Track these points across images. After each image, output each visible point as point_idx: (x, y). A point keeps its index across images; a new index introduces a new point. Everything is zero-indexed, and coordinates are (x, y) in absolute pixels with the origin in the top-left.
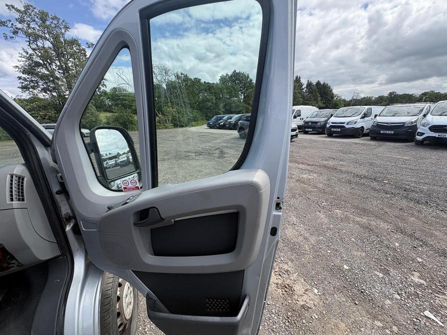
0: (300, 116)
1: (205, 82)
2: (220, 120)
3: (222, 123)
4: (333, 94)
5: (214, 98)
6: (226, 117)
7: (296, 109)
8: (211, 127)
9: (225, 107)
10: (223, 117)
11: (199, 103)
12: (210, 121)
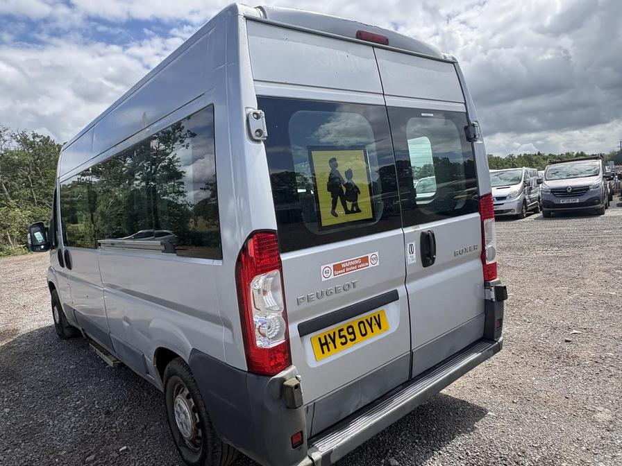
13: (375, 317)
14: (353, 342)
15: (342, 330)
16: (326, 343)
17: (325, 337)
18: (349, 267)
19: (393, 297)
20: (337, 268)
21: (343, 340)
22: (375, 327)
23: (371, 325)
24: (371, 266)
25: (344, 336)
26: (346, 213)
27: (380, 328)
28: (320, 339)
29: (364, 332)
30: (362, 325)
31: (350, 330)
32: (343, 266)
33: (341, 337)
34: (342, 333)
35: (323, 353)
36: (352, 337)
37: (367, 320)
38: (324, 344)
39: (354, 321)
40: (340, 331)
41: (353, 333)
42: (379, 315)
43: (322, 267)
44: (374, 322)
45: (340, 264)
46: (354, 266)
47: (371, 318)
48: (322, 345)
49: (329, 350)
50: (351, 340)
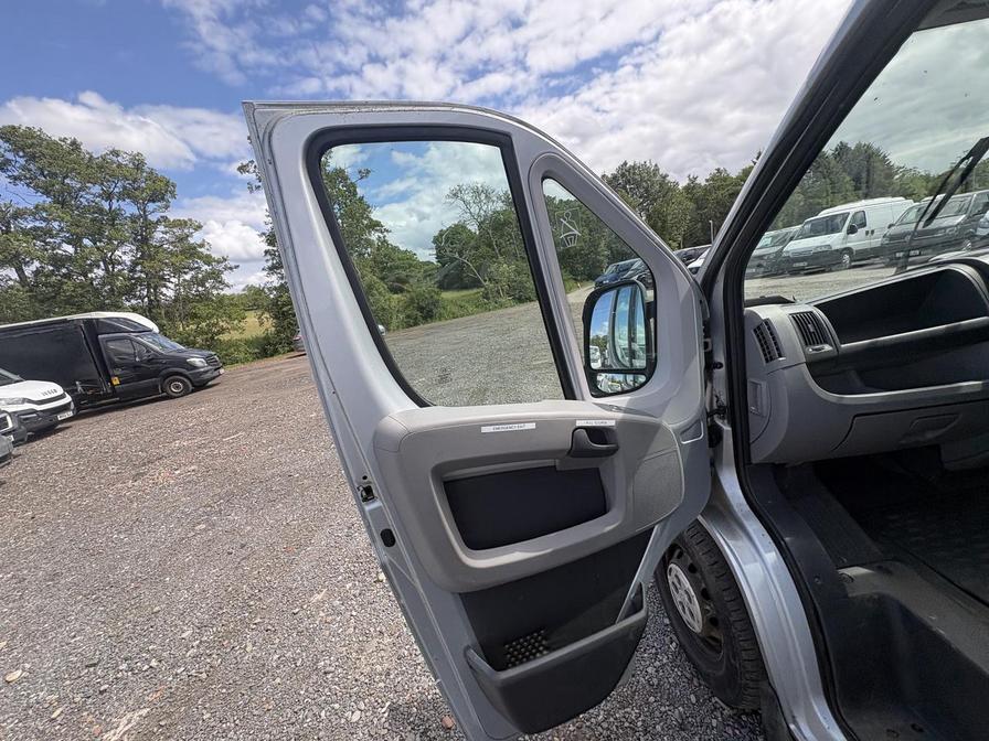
0: (864, 225)
4: (890, 167)
7: (852, 212)
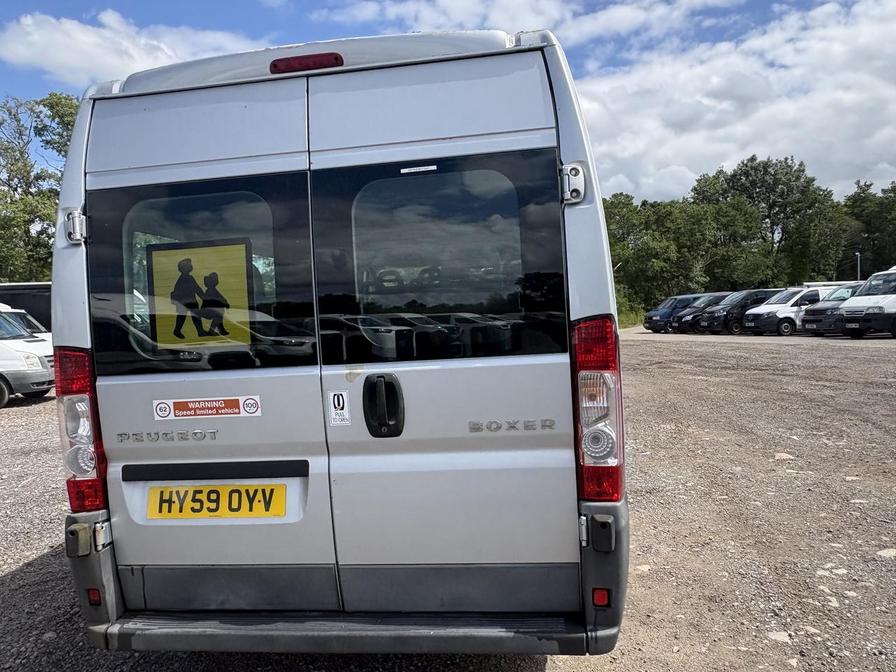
1: (644, 203)
2: (685, 307)
3: (689, 318)
5: (673, 247)
6: (704, 298)
8: (655, 327)
9: (708, 270)
10: (696, 299)
11: (627, 261)
12: (652, 313)
13: (263, 491)
14: (211, 514)
15: (201, 492)
16: (170, 502)
17: (171, 493)
18: (203, 409)
19: (299, 469)
20: (180, 407)
21: (197, 506)
22: (259, 506)
23: (251, 501)
24: (243, 414)
25: (201, 502)
26: (200, 335)
27: (267, 510)
28: (162, 492)
29: (235, 505)
30: (235, 496)
31: (213, 496)
32: (191, 405)
33: (194, 500)
34: (198, 496)
35: (160, 511)
36: (213, 506)
37: (247, 491)
38: (165, 501)
39: (224, 486)
40: (196, 492)
41: (217, 501)
42: (272, 491)
43: (155, 403)
44: (259, 496)
45: (187, 403)
46: (212, 409)
47: (256, 491)
48: (162, 501)
49: (170, 511)
50: (209, 510)
